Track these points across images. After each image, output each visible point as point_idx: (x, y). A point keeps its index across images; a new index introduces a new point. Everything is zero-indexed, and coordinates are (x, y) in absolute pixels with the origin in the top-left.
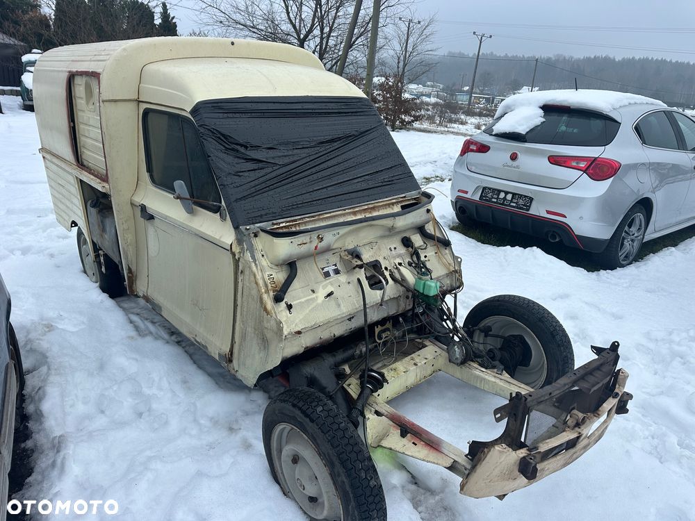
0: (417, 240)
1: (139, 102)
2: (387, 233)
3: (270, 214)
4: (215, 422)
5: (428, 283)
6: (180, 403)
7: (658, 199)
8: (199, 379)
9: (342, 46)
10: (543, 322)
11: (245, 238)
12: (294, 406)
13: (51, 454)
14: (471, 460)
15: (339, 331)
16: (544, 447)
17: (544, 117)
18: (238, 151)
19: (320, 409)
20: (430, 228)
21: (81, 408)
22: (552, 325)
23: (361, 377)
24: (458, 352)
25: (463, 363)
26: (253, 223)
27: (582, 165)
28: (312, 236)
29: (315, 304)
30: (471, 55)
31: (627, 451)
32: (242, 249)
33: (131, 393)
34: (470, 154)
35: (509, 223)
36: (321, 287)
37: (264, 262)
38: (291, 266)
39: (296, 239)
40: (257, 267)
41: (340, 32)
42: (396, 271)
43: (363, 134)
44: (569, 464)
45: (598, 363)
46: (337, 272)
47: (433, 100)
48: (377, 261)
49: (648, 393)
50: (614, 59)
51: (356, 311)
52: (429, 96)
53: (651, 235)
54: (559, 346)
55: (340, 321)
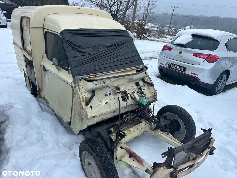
0: (141, 83)
1: (44, 28)
2: (130, 81)
3: (86, 72)
4: (65, 145)
5: (144, 100)
6: (53, 137)
7: (232, 70)
8: (61, 129)
9: (124, 9)
10: (185, 116)
11: (76, 81)
12: (89, 145)
13: (5, 154)
14: (153, 169)
15: (110, 116)
16: (180, 168)
17: (192, 39)
18: (76, 49)
19: (98, 148)
20: (146, 79)
21: (19, 137)
22: (189, 118)
23: (117, 133)
24: (153, 125)
25: (155, 129)
26: (80, 76)
27: (205, 57)
28: (101, 81)
29: (101, 106)
30: (170, 14)
31: (213, 166)
32: (75, 85)
33: (36, 133)
34: (165, 51)
35: (178, 76)
36: (104, 100)
37: (83, 90)
38: (93, 92)
39: (95, 83)
40: (80, 92)
41: (124, 4)
42: (132, 95)
43: (124, 43)
44: (190, 173)
45: (203, 136)
46: (110, 94)
47: (156, 29)
48: (126, 91)
49: (223, 143)
50: (221, 17)
51: (116, 109)
52: (155, 28)
53: (229, 83)
54: (190, 125)
55: (110, 113)
